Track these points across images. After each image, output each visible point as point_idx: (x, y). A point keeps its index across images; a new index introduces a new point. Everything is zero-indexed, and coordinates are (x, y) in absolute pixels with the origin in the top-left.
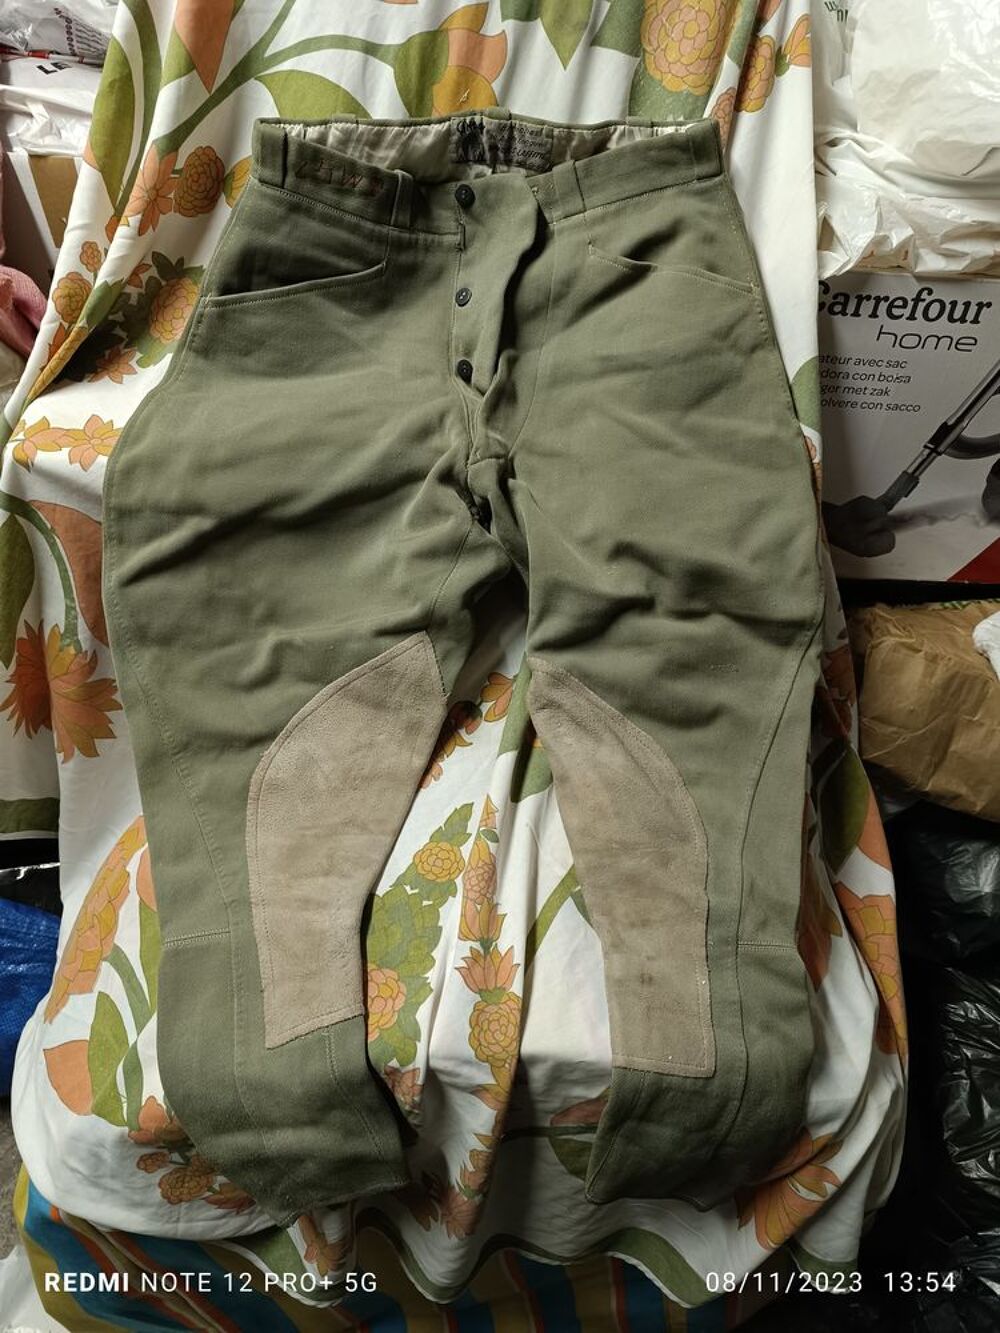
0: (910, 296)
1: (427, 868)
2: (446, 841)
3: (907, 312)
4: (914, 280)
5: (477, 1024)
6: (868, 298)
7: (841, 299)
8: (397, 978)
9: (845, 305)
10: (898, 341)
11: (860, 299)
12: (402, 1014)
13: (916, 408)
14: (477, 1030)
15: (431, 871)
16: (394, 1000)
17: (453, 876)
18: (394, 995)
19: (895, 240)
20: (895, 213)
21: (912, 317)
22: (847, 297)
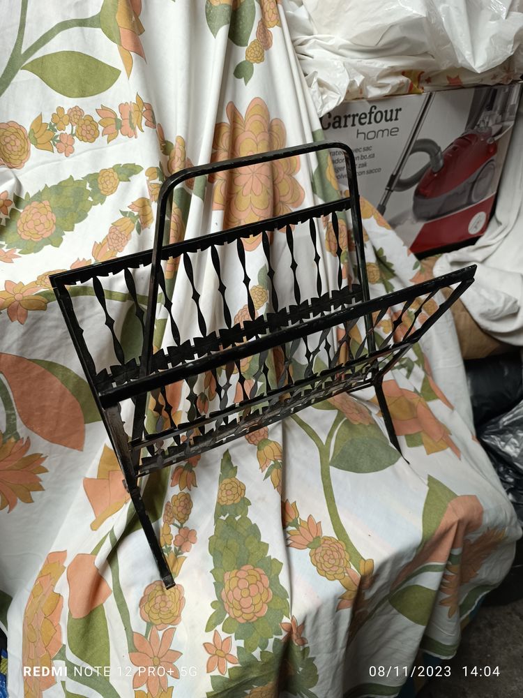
0: (367, 112)
1: (225, 499)
2: (226, 478)
3: (367, 120)
4: (367, 103)
5: (317, 562)
6: (349, 116)
7: (337, 119)
8: (252, 567)
9: (340, 122)
10: (366, 137)
11: (346, 117)
12: (272, 587)
13: (379, 170)
14: (319, 565)
15: (228, 499)
16: (261, 581)
17: (242, 496)
18: (259, 578)
19: (358, 83)
20: (353, 69)
21: (370, 123)
22: (340, 118)
